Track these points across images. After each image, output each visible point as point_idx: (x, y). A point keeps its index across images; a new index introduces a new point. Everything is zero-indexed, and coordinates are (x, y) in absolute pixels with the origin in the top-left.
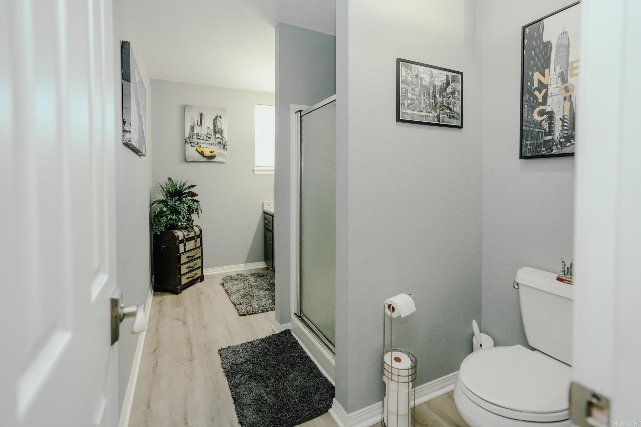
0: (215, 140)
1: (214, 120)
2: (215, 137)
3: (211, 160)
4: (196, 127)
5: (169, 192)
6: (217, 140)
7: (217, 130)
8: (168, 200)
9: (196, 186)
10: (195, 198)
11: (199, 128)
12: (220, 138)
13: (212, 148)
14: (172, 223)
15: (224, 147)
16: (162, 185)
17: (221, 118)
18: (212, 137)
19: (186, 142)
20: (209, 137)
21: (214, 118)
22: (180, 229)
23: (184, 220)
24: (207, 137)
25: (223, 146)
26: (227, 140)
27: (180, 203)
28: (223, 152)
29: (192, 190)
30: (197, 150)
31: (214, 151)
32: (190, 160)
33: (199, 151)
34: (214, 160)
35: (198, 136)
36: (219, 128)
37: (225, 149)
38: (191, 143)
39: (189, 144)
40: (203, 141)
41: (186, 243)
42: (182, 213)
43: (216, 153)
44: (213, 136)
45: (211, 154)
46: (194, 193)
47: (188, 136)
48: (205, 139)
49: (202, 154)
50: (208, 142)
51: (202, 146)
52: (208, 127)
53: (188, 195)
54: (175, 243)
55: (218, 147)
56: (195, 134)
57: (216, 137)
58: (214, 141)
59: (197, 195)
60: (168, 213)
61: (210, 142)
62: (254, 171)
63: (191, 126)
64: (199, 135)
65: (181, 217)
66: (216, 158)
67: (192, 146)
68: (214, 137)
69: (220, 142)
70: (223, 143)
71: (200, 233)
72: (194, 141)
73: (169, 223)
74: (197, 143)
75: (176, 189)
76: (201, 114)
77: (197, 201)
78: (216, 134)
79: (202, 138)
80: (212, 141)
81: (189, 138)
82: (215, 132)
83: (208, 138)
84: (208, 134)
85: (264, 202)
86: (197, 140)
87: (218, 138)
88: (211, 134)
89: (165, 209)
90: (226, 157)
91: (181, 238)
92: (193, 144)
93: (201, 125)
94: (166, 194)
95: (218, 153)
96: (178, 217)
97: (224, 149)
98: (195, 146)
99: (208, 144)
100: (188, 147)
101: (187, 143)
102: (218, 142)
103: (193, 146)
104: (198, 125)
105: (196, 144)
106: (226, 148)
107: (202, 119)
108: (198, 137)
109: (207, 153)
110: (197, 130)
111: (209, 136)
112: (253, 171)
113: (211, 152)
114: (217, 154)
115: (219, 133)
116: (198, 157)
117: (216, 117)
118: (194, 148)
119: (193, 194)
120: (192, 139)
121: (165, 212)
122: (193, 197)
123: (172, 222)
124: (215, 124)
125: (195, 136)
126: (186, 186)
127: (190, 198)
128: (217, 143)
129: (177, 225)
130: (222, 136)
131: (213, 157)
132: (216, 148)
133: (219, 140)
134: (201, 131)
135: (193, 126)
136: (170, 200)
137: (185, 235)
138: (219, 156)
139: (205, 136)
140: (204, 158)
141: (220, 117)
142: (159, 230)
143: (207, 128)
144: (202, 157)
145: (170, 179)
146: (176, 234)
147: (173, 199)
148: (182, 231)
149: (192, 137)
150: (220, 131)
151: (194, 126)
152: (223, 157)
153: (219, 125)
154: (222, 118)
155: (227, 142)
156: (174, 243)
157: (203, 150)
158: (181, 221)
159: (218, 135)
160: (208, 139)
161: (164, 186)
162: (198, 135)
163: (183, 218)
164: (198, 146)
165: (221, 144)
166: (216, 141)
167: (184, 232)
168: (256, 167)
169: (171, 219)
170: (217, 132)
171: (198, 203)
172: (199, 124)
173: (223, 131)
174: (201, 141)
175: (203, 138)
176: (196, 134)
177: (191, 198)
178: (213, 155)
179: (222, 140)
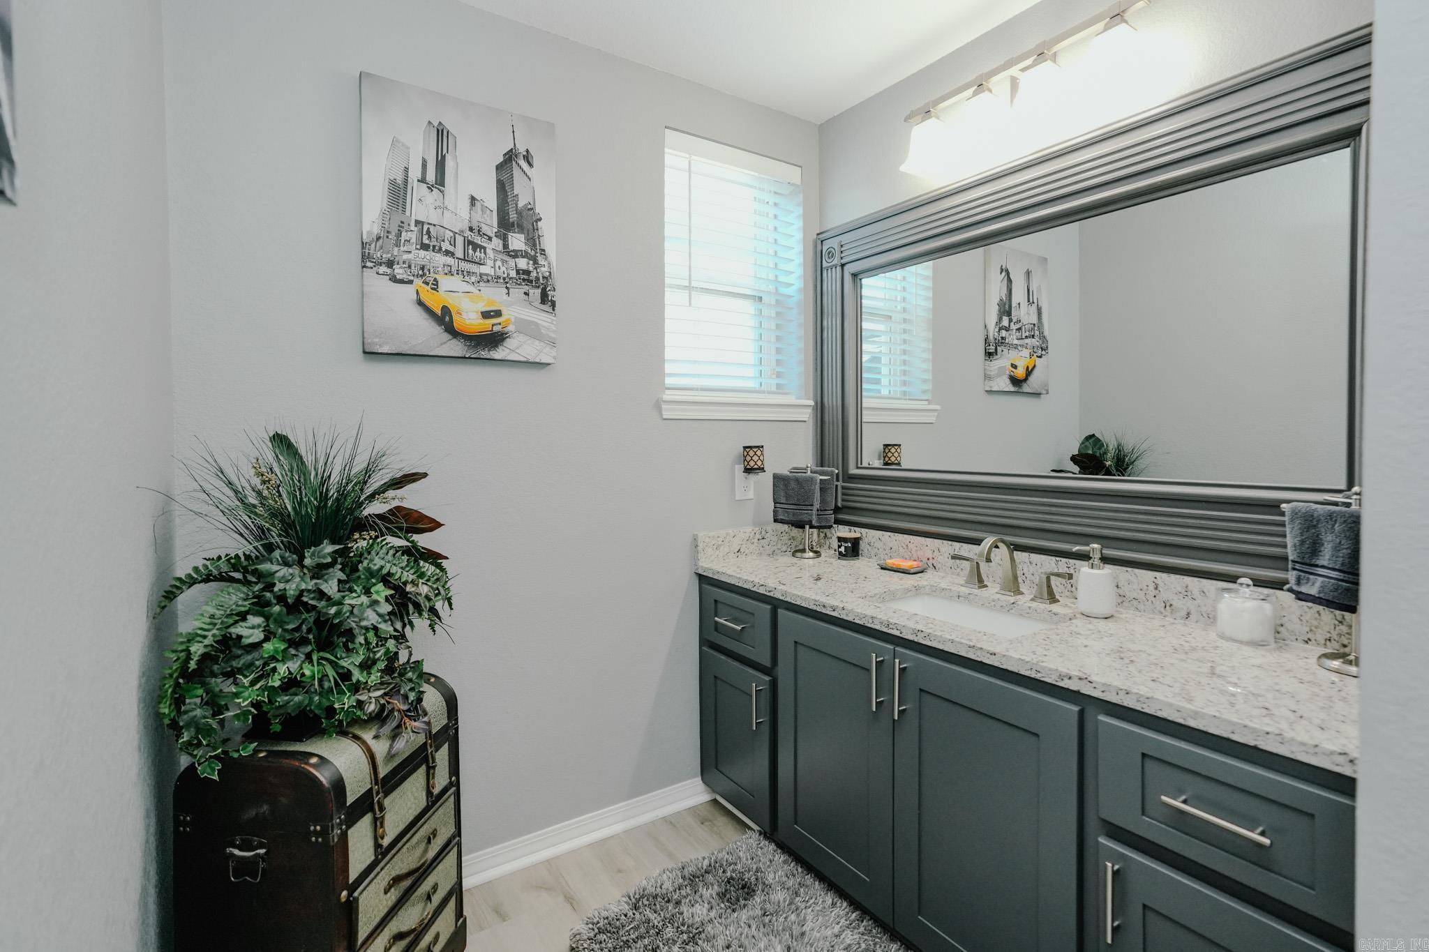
0: (503, 261)
1: (499, 168)
2: (506, 246)
3: (484, 354)
4: (419, 191)
5: (277, 514)
6: (512, 262)
7: (513, 216)
8: (275, 568)
9: (425, 475)
10: (424, 540)
11: (432, 198)
12: (525, 255)
13: (494, 296)
14: (300, 703)
15: (544, 298)
16: (234, 479)
17: (530, 165)
18: (490, 247)
19: (365, 257)
20: (476, 247)
21: (501, 159)
22: (346, 728)
23: (375, 677)
24: (470, 243)
25: (540, 291)
26: (554, 264)
27: (344, 577)
28: (539, 316)
29: (410, 498)
30: (420, 303)
31: (498, 313)
32: (385, 349)
33: (428, 304)
34: (499, 354)
35: (425, 237)
36: (520, 205)
37: (547, 307)
38: (390, 264)
39: (383, 269)
40: (449, 260)
41: (387, 802)
42: (361, 639)
43: (508, 322)
44: (494, 239)
45: (486, 325)
46: (422, 518)
47: (376, 230)
48: (460, 254)
49: (444, 319)
50: (474, 268)
51: (446, 283)
52: (473, 199)
53: (387, 528)
54: (325, 833)
55: (517, 292)
56: (413, 223)
57: (511, 248)
58: (499, 263)
59: (439, 525)
60: (276, 650)
61: (483, 269)
62: (664, 406)
63: (393, 183)
64: (428, 232)
65: (350, 662)
66: (509, 343)
67: (394, 279)
68: (500, 248)
69: (527, 272)
70: (537, 279)
71: (449, 718)
72: (405, 257)
73: (281, 711)
74: (423, 268)
75: (324, 497)
76: (441, 134)
77: (434, 558)
78: (510, 235)
79: (446, 246)
80: (490, 263)
81: (378, 238)
82: (506, 225)
83: (475, 251)
84: (471, 229)
85: (700, 534)
86: (422, 253)
87: (515, 254)
88: (485, 229)
89: (250, 630)
90: (553, 344)
91: (357, 783)
92: (401, 271)
93: (441, 181)
94: (262, 533)
95: (519, 321)
96: (334, 665)
97: (543, 307)
98: (411, 282)
99: (473, 279)
100: (377, 283)
101: (369, 264)
102: (518, 272)
103: (402, 282)
104: (423, 180)
105: (415, 270)
106: (553, 305)
107: (443, 157)
108: (426, 241)
109: (470, 318)
110: (423, 205)
111: (478, 240)
112: (658, 406)
113: (486, 315)
114: (511, 328)
115: (521, 229)
116: (428, 336)
117: (510, 157)
118: (409, 292)
119: (417, 522)
120: (398, 245)
121: (256, 646)
122: (415, 537)
123: (297, 699)
124: (503, 188)
125: (412, 235)
126: (376, 482)
127: (401, 542)
128: (513, 274)
129: (331, 711)
130: (534, 245)
131: (494, 339)
132: (509, 299)
133: (523, 263)
134: (440, 211)
135: (400, 181)
136: (286, 564)
137: (380, 758)
138: (522, 338)
139: (460, 240)
140: (454, 341)
141: (528, 158)
142: (216, 757)
143: (468, 202)
144: (446, 336)
145: (281, 442)
146: (323, 777)
147: (302, 558)
148: (357, 738)
149: (399, 234)
150: (526, 224)
151: (406, 181)
152: (537, 342)
153: (522, 193)
154: (536, 161)
155: (555, 275)
156: (316, 833)
157: (452, 302)
158: (356, 688)
159: (517, 241)
160: (471, 252)
161: (247, 478)
162: (426, 227)
163: (366, 666)
164: (427, 284)
165: (531, 282)
166: (508, 268)
167: (373, 744)
168: (667, 392)
169: (292, 683)
170: (513, 225)
171: (439, 566)
172: (431, 176)
173: (540, 224)
174: (440, 259)
175: (451, 248)
176: (417, 222)
177: (404, 543)
178: (496, 329)
179: (535, 262)
